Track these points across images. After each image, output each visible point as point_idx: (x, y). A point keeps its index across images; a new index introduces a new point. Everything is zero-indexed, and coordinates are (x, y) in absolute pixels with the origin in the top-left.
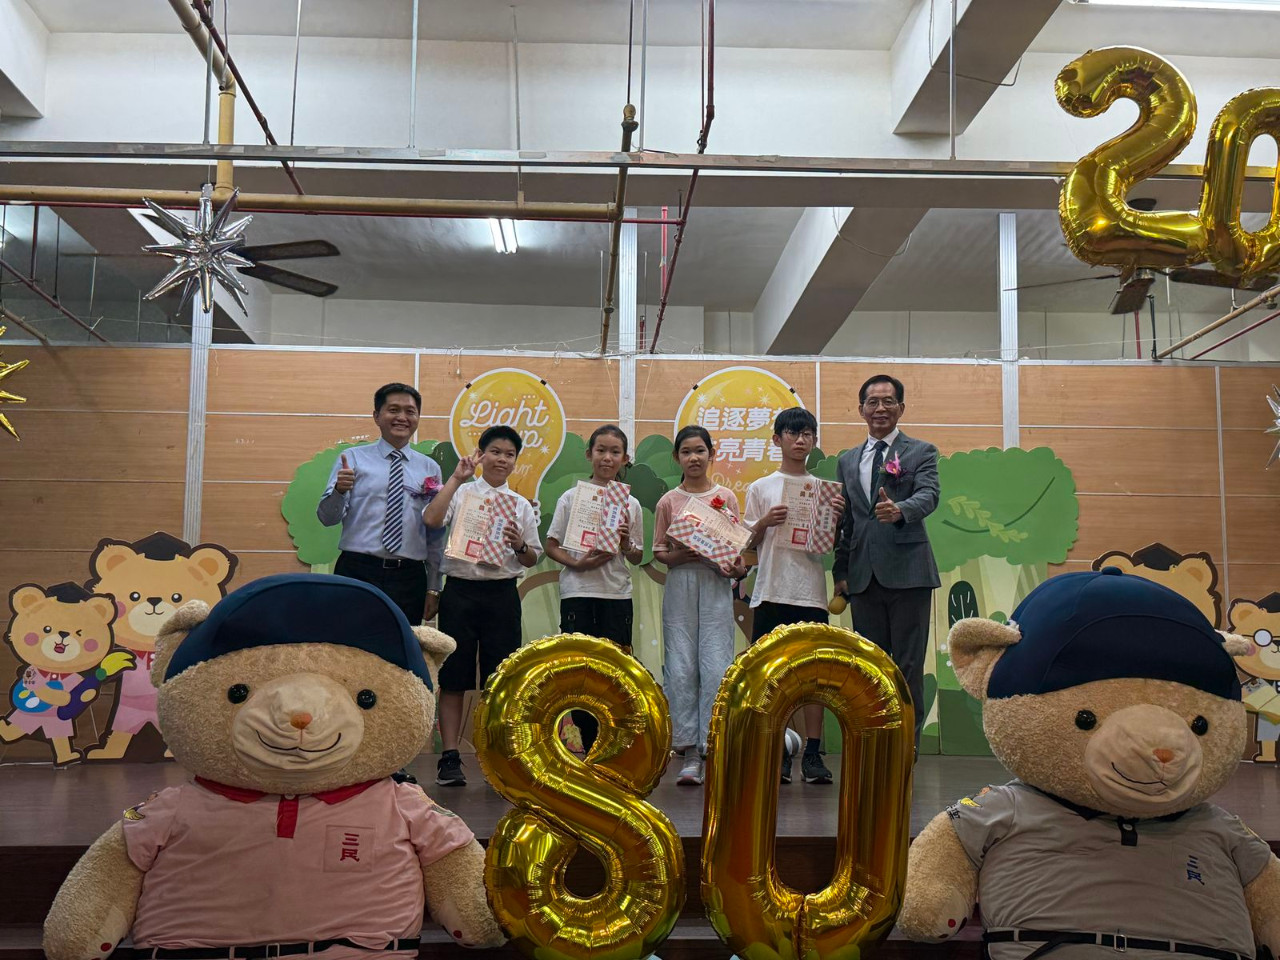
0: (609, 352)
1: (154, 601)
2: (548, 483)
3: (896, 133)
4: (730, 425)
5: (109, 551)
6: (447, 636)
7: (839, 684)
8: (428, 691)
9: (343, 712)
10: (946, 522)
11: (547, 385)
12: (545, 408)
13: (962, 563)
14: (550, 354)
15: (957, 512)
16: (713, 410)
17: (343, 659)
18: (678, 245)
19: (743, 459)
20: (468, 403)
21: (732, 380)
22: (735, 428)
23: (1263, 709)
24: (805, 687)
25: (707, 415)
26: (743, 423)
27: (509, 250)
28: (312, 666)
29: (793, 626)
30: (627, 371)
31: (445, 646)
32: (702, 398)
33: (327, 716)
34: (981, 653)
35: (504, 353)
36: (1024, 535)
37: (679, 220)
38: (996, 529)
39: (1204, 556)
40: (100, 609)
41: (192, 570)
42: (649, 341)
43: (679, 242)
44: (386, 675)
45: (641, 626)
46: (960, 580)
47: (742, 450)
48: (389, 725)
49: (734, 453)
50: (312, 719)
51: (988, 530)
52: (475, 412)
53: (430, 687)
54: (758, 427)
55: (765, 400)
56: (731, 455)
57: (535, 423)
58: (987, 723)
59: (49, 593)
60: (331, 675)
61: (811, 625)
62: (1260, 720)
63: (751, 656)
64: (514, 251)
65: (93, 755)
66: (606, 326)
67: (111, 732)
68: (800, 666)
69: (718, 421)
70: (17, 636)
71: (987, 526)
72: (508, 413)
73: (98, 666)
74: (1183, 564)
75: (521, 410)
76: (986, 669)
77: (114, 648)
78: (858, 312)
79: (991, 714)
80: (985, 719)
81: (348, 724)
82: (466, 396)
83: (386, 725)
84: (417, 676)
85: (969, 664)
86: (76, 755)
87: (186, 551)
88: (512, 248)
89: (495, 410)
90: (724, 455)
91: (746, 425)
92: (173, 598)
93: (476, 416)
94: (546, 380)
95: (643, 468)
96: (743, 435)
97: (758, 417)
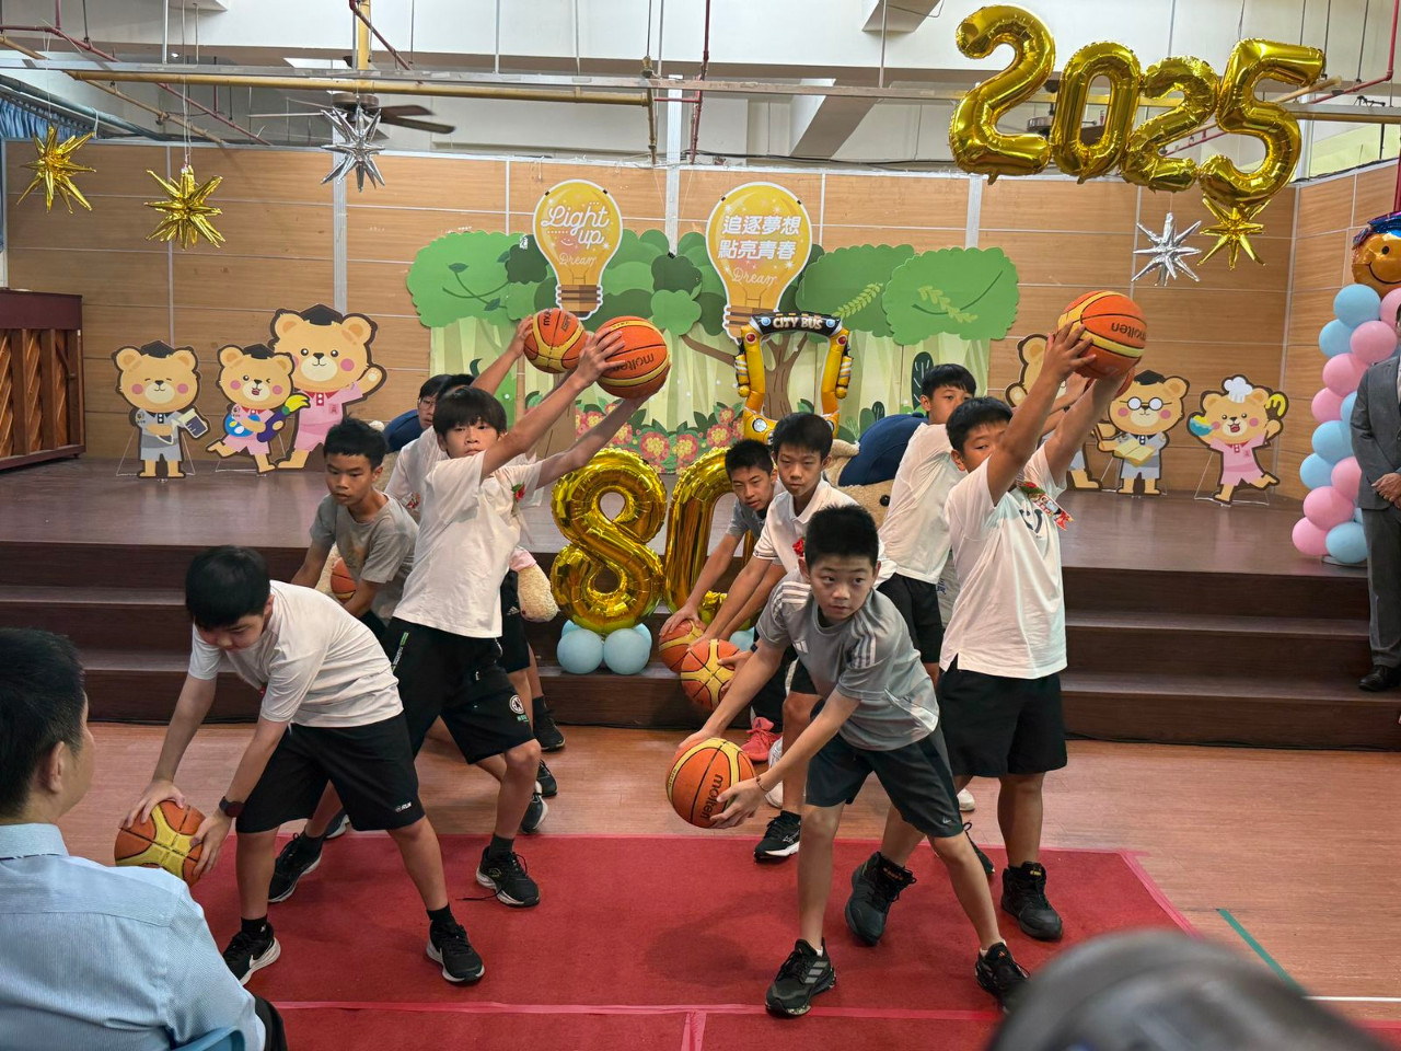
0: (658, 163)
1: (319, 356)
4: (749, 230)
5: (284, 317)
10: (915, 306)
11: (608, 195)
12: (606, 212)
13: (925, 338)
14: (612, 163)
15: (925, 298)
16: (736, 218)
19: (758, 257)
20: (547, 207)
22: (753, 232)
23: (1129, 456)
25: (732, 222)
26: (759, 228)
30: (673, 179)
32: (728, 208)
35: (576, 162)
36: (976, 317)
37: (697, 99)
38: (954, 312)
40: (281, 363)
41: (344, 332)
46: (922, 351)
47: (757, 249)
49: (752, 253)
51: (947, 313)
52: (552, 214)
54: (770, 232)
55: (777, 210)
56: (749, 254)
57: (599, 224)
59: (245, 352)
62: (1125, 464)
65: (282, 465)
67: (293, 450)
69: (740, 227)
70: (225, 383)
71: (947, 310)
72: (577, 216)
73: (284, 404)
75: (588, 214)
82: (545, 202)
86: (272, 467)
87: (340, 319)
89: (568, 213)
90: (744, 254)
91: (762, 230)
92: (334, 356)
93: (553, 218)
94: (607, 190)
95: (683, 259)
96: (760, 238)
97: (772, 223)
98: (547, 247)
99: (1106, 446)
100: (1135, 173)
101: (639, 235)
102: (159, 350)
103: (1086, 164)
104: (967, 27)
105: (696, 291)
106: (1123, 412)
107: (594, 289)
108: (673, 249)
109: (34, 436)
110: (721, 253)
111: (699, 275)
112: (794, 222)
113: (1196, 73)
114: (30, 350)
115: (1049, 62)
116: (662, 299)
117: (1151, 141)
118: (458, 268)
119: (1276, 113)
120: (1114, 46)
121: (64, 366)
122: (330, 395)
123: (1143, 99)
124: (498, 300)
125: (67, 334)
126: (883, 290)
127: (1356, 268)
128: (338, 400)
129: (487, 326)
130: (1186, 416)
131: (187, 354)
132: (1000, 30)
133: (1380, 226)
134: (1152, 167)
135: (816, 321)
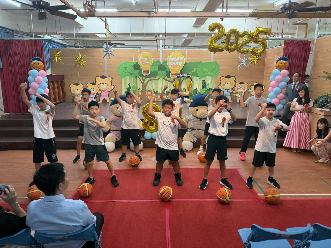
0: (158, 49)
1: (103, 84)
3: (193, 26)
5: (97, 78)
12: (150, 58)
13: (204, 77)
15: (204, 70)
23: (238, 96)
25: (171, 59)
30: (161, 51)
32: (170, 56)
36: (212, 73)
38: (209, 73)
39: (234, 76)
40: (97, 85)
41: (107, 80)
46: (204, 79)
47: (176, 63)
55: (179, 56)
58: (189, 109)
59: (91, 84)
62: (238, 98)
67: (100, 100)
69: (173, 59)
72: (145, 58)
73: (98, 92)
74: (232, 78)
75: (147, 58)
77: (100, 90)
82: (140, 56)
87: (106, 77)
89: (143, 58)
92: (106, 84)
93: (141, 59)
94: (150, 54)
95: (163, 65)
96: (176, 61)
97: (178, 59)
98: (140, 64)
99: (234, 95)
100: (239, 51)
101: (156, 61)
102: (77, 84)
103: (231, 50)
104: (210, 27)
105: (166, 70)
106: (237, 89)
107: (148, 71)
108: (161, 64)
109: (57, 99)
110: (170, 64)
111: (166, 68)
112: (181, 59)
113: (249, 34)
114: (56, 84)
115: (224, 32)
116: (160, 72)
117: (242, 45)
118: (126, 68)
119: (263, 40)
120: (235, 29)
121: (62, 87)
122: (105, 90)
123: (240, 38)
124: (132, 73)
125: (62, 81)
126: (197, 69)
127: (276, 66)
128: (107, 91)
129: (131, 77)
130: (248, 90)
131: (82, 85)
132: (216, 27)
133: (280, 59)
134: (242, 50)
135: (187, 75)
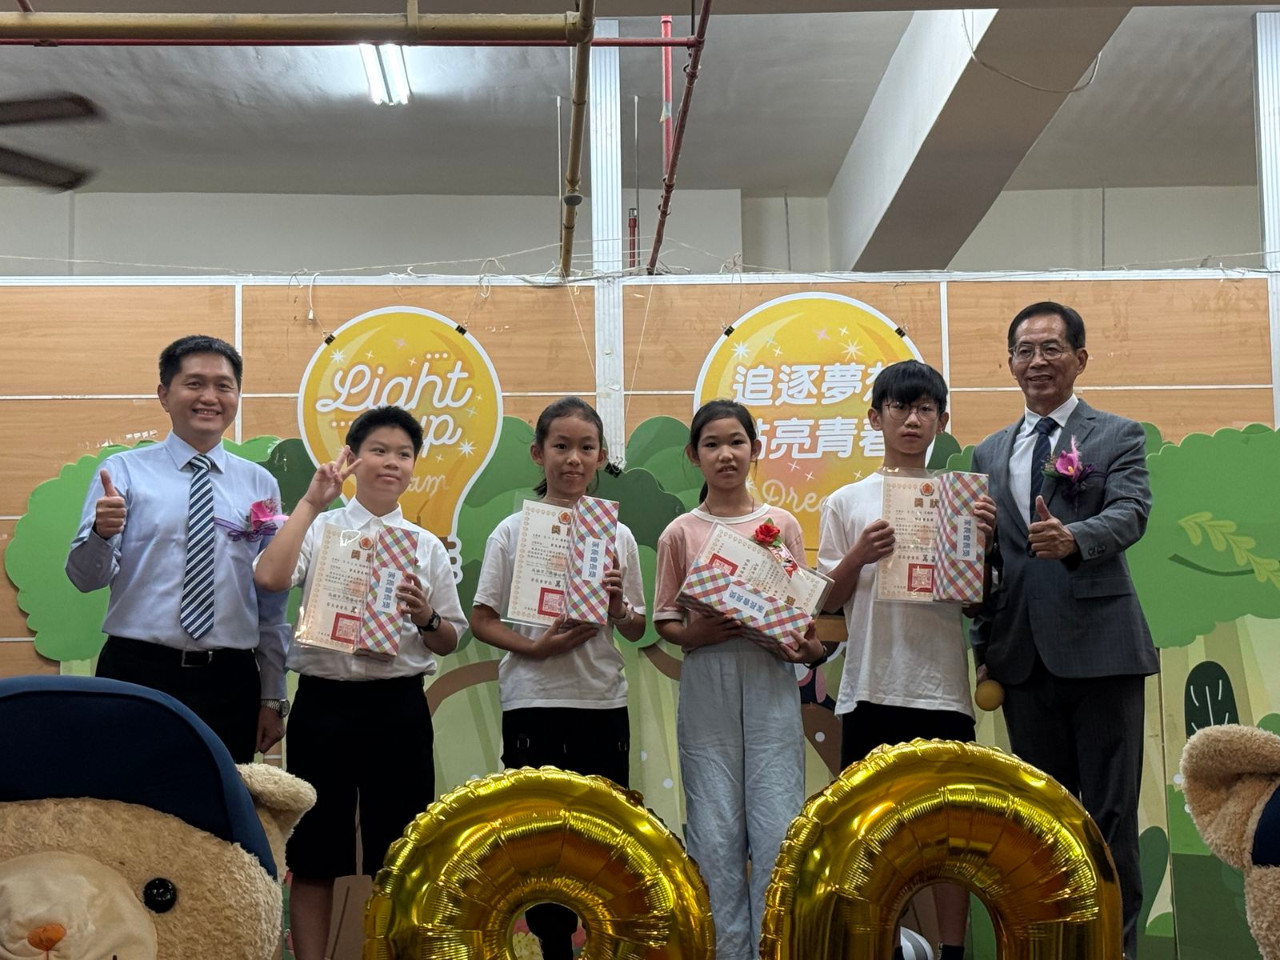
0: (575, 274)
2: (472, 506)
4: (792, 396)
6: (299, 780)
7: (987, 847)
8: (269, 878)
9: (120, 919)
10: (1176, 559)
11: (467, 335)
12: (466, 375)
13: (1206, 630)
14: (472, 280)
15: (1196, 539)
16: (761, 369)
17: (119, 825)
18: (691, 83)
19: (818, 455)
20: (329, 372)
21: (791, 318)
22: (800, 400)
24: (929, 853)
25: (750, 379)
26: (815, 391)
27: (395, 101)
28: (66, 839)
29: (903, 748)
30: (609, 307)
31: (296, 797)
32: (741, 350)
33: (91, 927)
34: (1239, 786)
35: (389, 280)
37: (692, 38)
38: (1265, 569)
42: (646, 251)
43: (692, 76)
44: (194, 852)
45: (644, 756)
46: (1204, 660)
47: (814, 438)
48: (202, 940)
49: (801, 445)
50: (64, 934)
51: (1252, 571)
52: (342, 383)
53: (272, 871)
54: (843, 397)
55: (852, 349)
56: (796, 448)
57: (448, 401)
58: (1254, 909)
60: (96, 853)
61: (935, 744)
63: (830, 799)
64: (405, 101)
66: (569, 228)
68: (918, 818)
69: (770, 388)
71: (1249, 563)
72: (400, 385)
75: (423, 380)
76: (1249, 813)
78: (1011, 192)
79: (1260, 895)
80: (1250, 904)
81: (130, 941)
83: (196, 941)
84: (249, 852)
85: (1219, 807)
88: (401, 97)
89: (377, 381)
90: (784, 449)
91: (821, 396)
93: (344, 392)
94: (465, 326)
95: (641, 477)
96: (817, 412)
108: (618, 456)
